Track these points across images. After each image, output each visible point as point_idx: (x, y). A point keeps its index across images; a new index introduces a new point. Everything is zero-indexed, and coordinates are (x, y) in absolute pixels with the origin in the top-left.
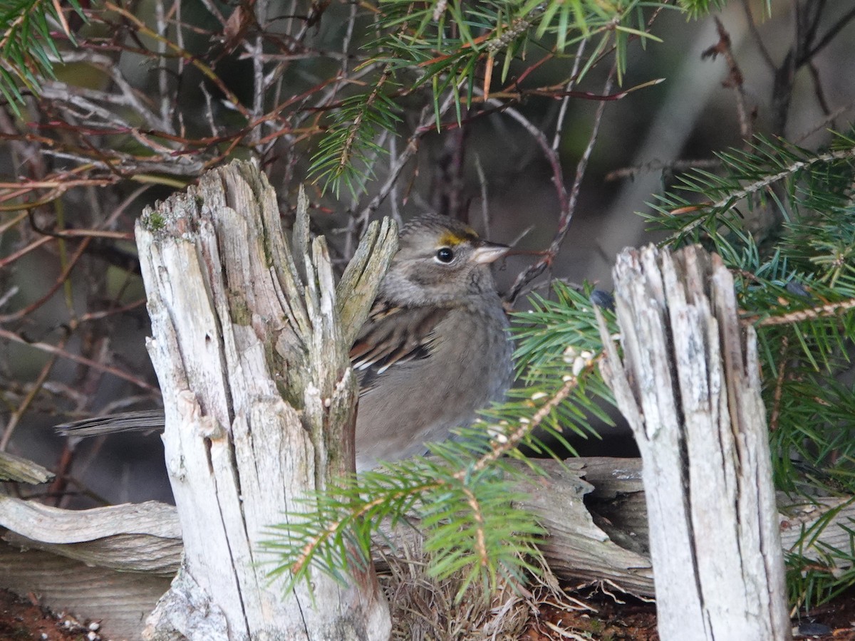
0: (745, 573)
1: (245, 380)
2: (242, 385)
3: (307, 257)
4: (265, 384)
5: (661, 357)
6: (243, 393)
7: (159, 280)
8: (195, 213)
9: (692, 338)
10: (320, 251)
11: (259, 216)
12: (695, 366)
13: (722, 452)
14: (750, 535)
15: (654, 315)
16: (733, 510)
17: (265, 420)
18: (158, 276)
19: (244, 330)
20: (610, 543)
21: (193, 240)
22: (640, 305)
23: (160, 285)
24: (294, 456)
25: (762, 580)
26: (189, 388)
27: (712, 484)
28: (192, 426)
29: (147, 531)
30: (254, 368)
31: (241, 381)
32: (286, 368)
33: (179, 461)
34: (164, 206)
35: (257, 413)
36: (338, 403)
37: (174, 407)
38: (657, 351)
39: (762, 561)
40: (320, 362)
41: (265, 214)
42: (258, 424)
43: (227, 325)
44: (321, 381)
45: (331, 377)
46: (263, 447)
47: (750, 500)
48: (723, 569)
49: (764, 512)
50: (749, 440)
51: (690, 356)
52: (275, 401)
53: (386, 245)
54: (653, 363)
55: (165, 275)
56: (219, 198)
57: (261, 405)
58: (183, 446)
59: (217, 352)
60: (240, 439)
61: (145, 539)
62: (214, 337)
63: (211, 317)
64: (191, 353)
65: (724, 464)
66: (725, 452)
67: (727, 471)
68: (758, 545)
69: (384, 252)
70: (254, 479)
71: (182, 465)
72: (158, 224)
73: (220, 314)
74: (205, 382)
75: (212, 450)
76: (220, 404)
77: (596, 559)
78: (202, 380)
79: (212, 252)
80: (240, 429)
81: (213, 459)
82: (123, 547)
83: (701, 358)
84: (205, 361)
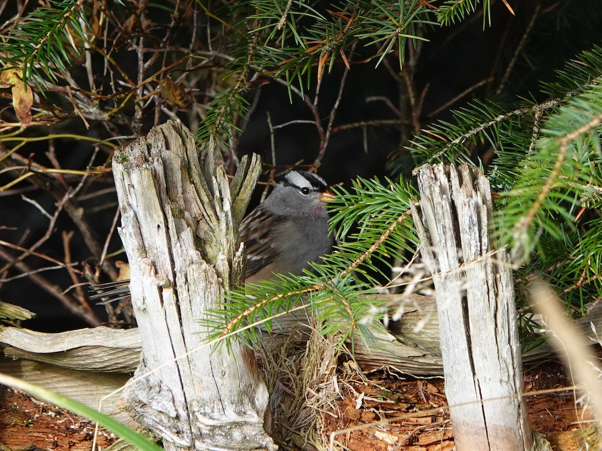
0: (500, 357)
1: (182, 251)
2: (180, 254)
3: (213, 178)
4: (194, 254)
5: (450, 229)
6: (181, 259)
7: (128, 193)
8: (147, 153)
9: (471, 217)
10: (222, 174)
11: (185, 154)
12: (473, 234)
13: (487, 285)
14: (503, 334)
15: (446, 204)
16: (493, 319)
17: (196, 275)
18: (128, 190)
19: (180, 221)
20: (397, 342)
21: (150, 168)
22: (437, 198)
23: (129, 195)
24: (213, 296)
25: (509, 361)
26: (146, 257)
27: (482, 304)
28: (150, 279)
29: (100, 344)
30: (187, 243)
31: (179, 252)
32: (203, 244)
33: (142, 300)
34: (128, 149)
35: (191, 271)
36: (237, 264)
37: (138, 268)
38: (447, 226)
39: (510, 350)
40: (225, 240)
41: (188, 153)
42: (192, 278)
43: (171, 219)
44: (226, 251)
45: (231, 248)
46: (195, 291)
47: (503, 314)
48: (487, 355)
49: (511, 321)
50: (502, 278)
51: (470, 228)
52: (201, 264)
53: (255, 170)
54: (444, 233)
55: (132, 189)
56: (161, 143)
57: (193, 266)
58: (145, 291)
59: (164, 234)
60: (181, 286)
61: (98, 349)
62: (163, 226)
63: (161, 214)
64: (149, 236)
65: (488, 292)
66: (489, 285)
67: (490, 296)
68: (507, 340)
69: (254, 174)
70: (189, 310)
71: (144, 303)
72: (125, 159)
73: (167, 212)
74: (157, 253)
75: (163, 293)
76: (167, 265)
77: (386, 352)
78: (155, 252)
79: (160, 175)
80: (180, 281)
81: (164, 299)
82: (84, 354)
83: (476, 229)
84: (157, 240)
